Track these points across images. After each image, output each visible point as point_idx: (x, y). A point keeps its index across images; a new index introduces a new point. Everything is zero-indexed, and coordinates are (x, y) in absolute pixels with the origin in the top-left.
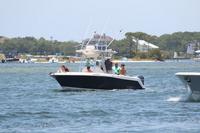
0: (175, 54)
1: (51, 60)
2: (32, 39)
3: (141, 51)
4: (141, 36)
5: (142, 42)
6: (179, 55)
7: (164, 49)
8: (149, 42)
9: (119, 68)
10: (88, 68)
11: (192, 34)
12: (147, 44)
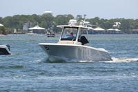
0: (15, 30)
6: (17, 30)
11: (27, 17)
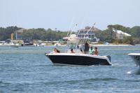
1: (55, 45)
2: (42, 30)
3: (119, 38)
4: (119, 27)
5: (119, 32)
7: (135, 37)
8: (124, 31)
9: (94, 50)
10: (72, 50)
12: (123, 33)
